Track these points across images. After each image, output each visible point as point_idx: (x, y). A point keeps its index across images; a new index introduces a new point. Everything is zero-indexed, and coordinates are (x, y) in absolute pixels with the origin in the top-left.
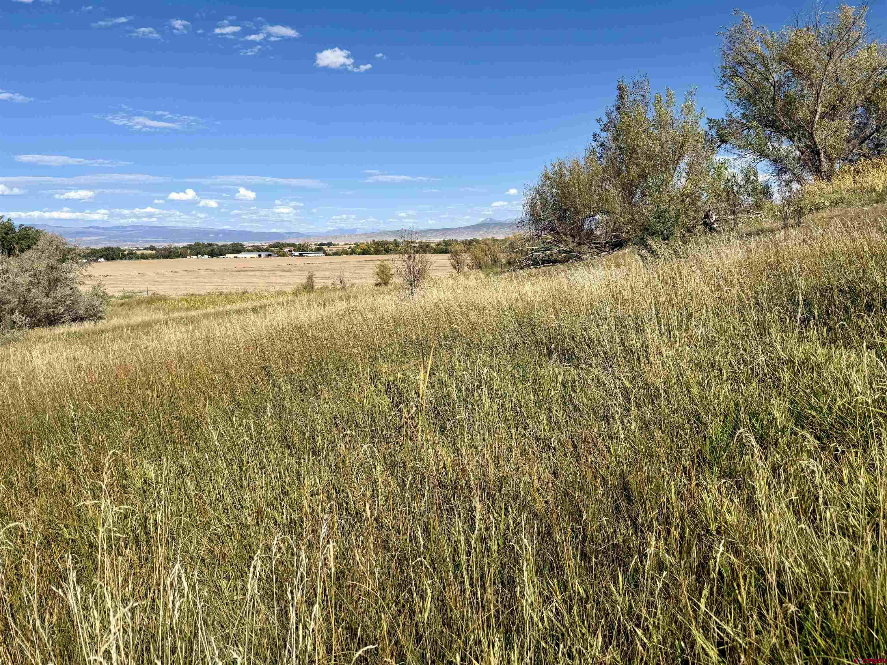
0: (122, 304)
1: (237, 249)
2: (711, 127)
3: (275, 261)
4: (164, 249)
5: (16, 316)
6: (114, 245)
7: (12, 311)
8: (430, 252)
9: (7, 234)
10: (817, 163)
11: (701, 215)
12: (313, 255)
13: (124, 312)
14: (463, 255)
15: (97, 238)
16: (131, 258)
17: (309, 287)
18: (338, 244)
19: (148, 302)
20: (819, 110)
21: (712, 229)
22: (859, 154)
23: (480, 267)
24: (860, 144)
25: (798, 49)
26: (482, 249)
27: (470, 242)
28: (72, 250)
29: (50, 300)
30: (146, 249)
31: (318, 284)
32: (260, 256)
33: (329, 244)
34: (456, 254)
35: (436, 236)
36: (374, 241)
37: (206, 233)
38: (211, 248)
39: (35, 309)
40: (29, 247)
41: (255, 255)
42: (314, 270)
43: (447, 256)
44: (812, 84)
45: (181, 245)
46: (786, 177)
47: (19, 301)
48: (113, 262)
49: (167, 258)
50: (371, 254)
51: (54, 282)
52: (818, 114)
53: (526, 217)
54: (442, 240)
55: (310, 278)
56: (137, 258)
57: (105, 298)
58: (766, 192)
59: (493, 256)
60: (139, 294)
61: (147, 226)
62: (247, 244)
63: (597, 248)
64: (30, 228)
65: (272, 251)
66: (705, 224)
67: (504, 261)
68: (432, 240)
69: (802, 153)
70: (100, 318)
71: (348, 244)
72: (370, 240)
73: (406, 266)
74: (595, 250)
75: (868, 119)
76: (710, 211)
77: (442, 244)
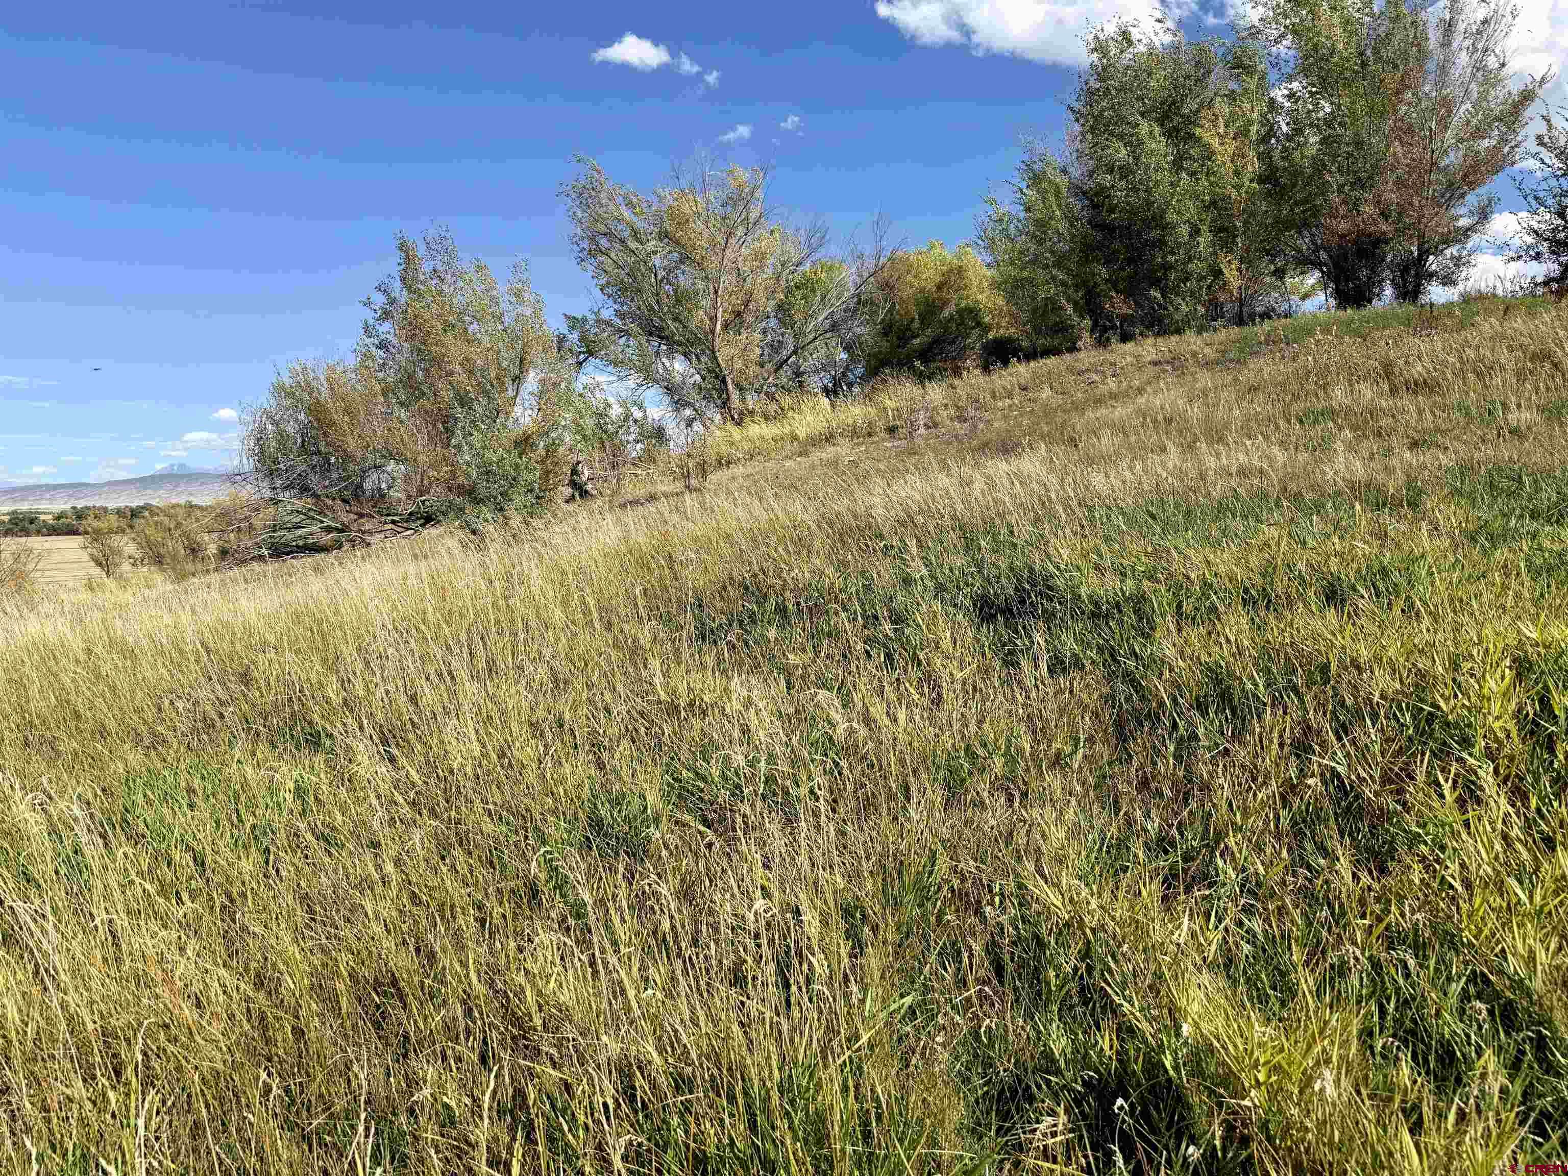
2: (572, 328)
8: (38, 533)
10: (724, 396)
11: (567, 470)
14: (118, 537)
20: (719, 315)
21: (584, 494)
22: (776, 385)
23: (158, 560)
24: (776, 371)
25: (683, 222)
26: (162, 525)
27: (135, 513)
34: (97, 536)
35: (52, 500)
43: (79, 539)
44: (706, 277)
46: (688, 412)
52: (719, 323)
53: (249, 465)
54: (68, 507)
58: (659, 434)
59: (188, 539)
63: (393, 522)
66: (574, 484)
67: (212, 549)
68: (43, 506)
69: (704, 378)
74: (391, 526)
75: (783, 335)
76: (579, 463)
77: (70, 514)
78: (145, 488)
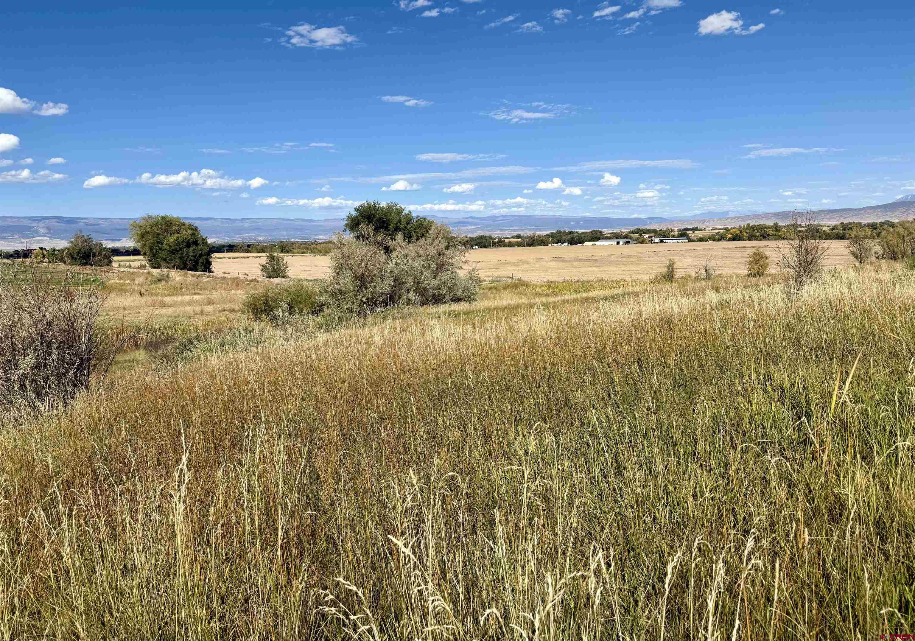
0: (491, 288)
1: (596, 236)
3: (634, 248)
4: (530, 237)
5: (411, 295)
6: (487, 234)
7: (408, 291)
8: (821, 237)
9: (408, 224)
12: (675, 241)
13: (492, 296)
15: (473, 227)
16: (500, 246)
17: (670, 276)
18: (705, 229)
19: (512, 287)
23: (894, 257)
26: (899, 234)
27: (881, 225)
28: (455, 238)
29: (437, 282)
30: (513, 237)
31: (679, 273)
32: (618, 243)
33: (695, 229)
34: (856, 239)
35: (830, 219)
36: (748, 225)
37: (567, 221)
38: (571, 236)
39: (425, 289)
40: (423, 235)
41: (614, 242)
42: (674, 258)
43: (845, 243)
45: (544, 233)
47: (414, 282)
48: (485, 249)
49: (530, 246)
50: (744, 240)
51: (440, 267)
54: (838, 223)
55: (671, 266)
56: (505, 246)
57: (479, 281)
60: (505, 279)
61: (515, 216)
62: (606, 231)
64: (424, 219)
65: (631, 238)
70: (474, 300)
71: (716, 229)
72: (744, 224)
73: (795, 253)
77: (839, 227)
78: (886, 212)
